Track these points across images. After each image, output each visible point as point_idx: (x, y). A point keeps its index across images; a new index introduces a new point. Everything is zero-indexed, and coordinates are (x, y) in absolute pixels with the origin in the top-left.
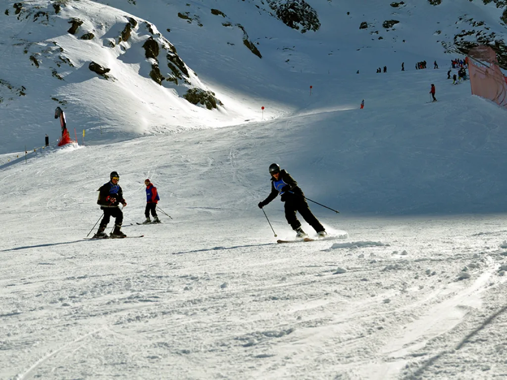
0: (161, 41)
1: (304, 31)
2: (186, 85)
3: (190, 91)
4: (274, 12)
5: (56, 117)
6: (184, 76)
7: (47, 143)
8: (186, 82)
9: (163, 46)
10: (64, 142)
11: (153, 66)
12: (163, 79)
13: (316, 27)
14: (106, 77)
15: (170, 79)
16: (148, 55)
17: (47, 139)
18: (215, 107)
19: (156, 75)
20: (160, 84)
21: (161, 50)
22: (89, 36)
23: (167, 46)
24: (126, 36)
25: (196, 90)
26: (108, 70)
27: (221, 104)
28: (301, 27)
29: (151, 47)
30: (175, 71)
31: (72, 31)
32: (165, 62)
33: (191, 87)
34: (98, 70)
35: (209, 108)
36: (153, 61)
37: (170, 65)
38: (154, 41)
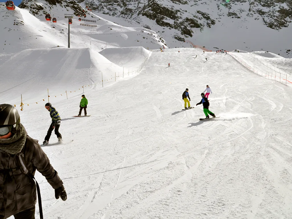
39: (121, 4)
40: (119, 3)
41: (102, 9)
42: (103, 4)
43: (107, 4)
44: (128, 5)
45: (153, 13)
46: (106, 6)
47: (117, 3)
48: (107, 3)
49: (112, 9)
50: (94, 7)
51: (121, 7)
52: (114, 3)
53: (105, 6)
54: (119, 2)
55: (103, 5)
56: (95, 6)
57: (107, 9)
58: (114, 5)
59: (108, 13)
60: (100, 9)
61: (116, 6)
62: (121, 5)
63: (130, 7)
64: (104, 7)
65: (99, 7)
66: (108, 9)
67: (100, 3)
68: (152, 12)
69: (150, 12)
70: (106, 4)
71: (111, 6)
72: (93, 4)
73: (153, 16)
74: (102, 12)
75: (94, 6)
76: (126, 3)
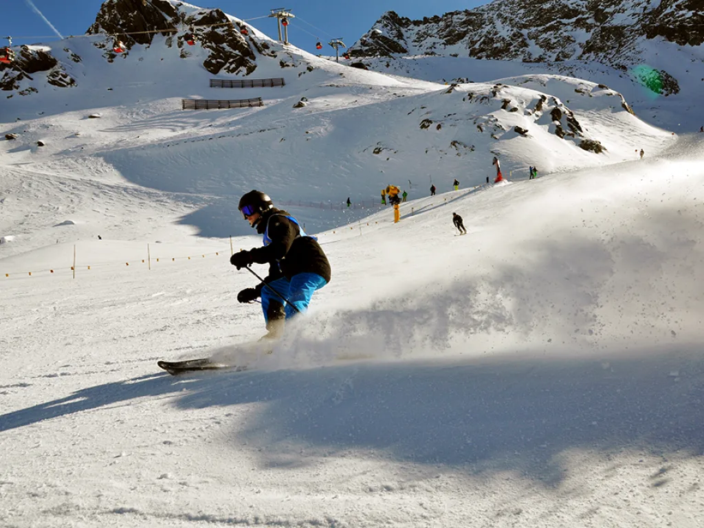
0: (563, 109)
1: (667, 95)
2: (580, 138)
3: (583, 141)
4: (644, 83)
5: (494, 164)
6: (579, 132)
7: (488, 181)
8: (580, 136)
9: (564, 112)
10: (498, 180)
11: (557, 126)
12: (564, 134)
13: (677, 92)
14: (526, 136)
15: (569, 135)
16: (554, 119)
17: (487, 179)
18: (601, 151)
19: (559, 132)
20: (562, 137)
21: (563, 115)
22: (515, 110)
23: (567, 112)
24: (539, 107)
25: (587, 141)
26: (527, 131)
27: (605, 149)
28: (665, 92)
29: (556, 114)
30: (572, 129)
31: (504, 107)
32: (566, 123)
33: (583, 139)
34: (519, 131)
35: (596, 152)
36: (557, 123)
37: (569, 125)
38: (559, 110)
39: (588, 18)
40: (580, 16)
41: (521, 50)
42: (525, 32)
43: (540, 28)
44: (612, 14)
45: (694, 15)
46: (536, 38)
47: (574, 20)
48: (538, 26)
49: (556, 41)
50: (497, 47)
51: (589, 28)
52: (565, 21)
53: (534, 38)
54: (583, 13)
55: (526, 37)
56: (498, 45)
57: (538, 46)
58: (563, 29)
59: (540, 59)
60: (515, 51)
61: (569, 28)
62: (588, 21)
63: (618, 20)
64: (528, 41)
65: (511, 44)
66: (541, 47)
67: (515, 29)
68: (690, 14)
69: (683, 15)
70: (536, 28)
71: (552, 32)
72: (492, 40)
73: (692, 28)
74: (521, 57)
75: (495, 45)
76: (607, 10)
